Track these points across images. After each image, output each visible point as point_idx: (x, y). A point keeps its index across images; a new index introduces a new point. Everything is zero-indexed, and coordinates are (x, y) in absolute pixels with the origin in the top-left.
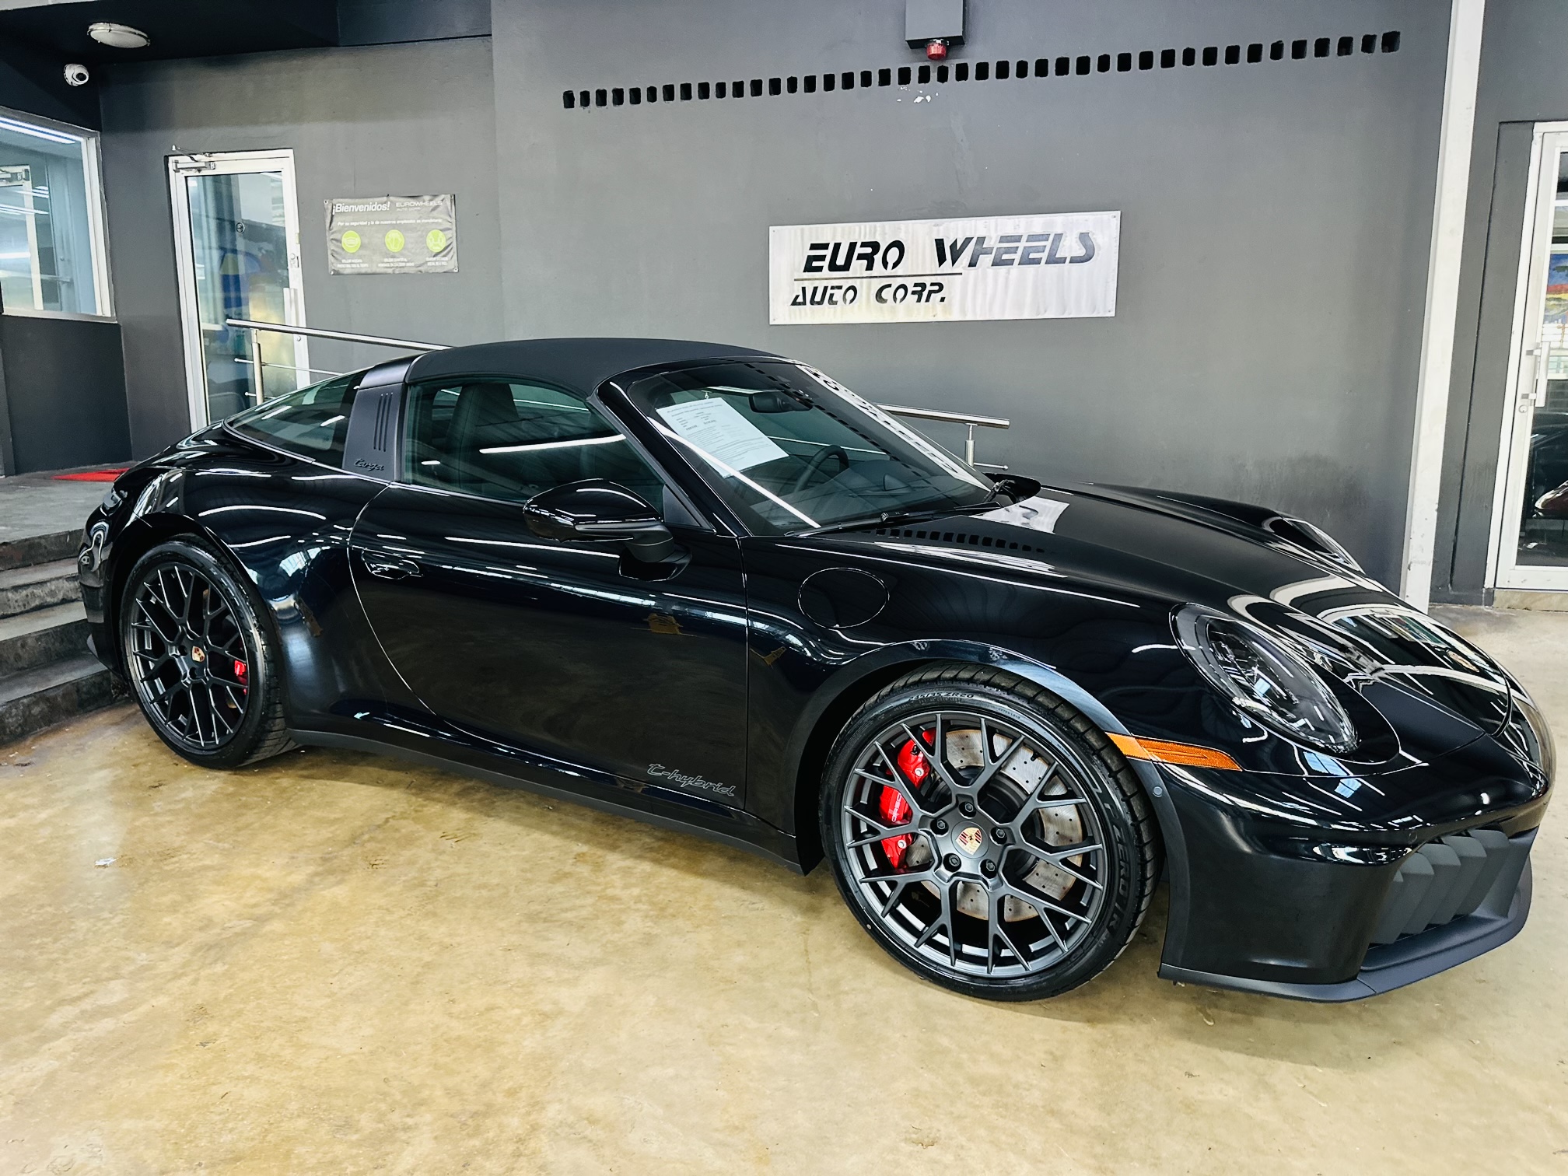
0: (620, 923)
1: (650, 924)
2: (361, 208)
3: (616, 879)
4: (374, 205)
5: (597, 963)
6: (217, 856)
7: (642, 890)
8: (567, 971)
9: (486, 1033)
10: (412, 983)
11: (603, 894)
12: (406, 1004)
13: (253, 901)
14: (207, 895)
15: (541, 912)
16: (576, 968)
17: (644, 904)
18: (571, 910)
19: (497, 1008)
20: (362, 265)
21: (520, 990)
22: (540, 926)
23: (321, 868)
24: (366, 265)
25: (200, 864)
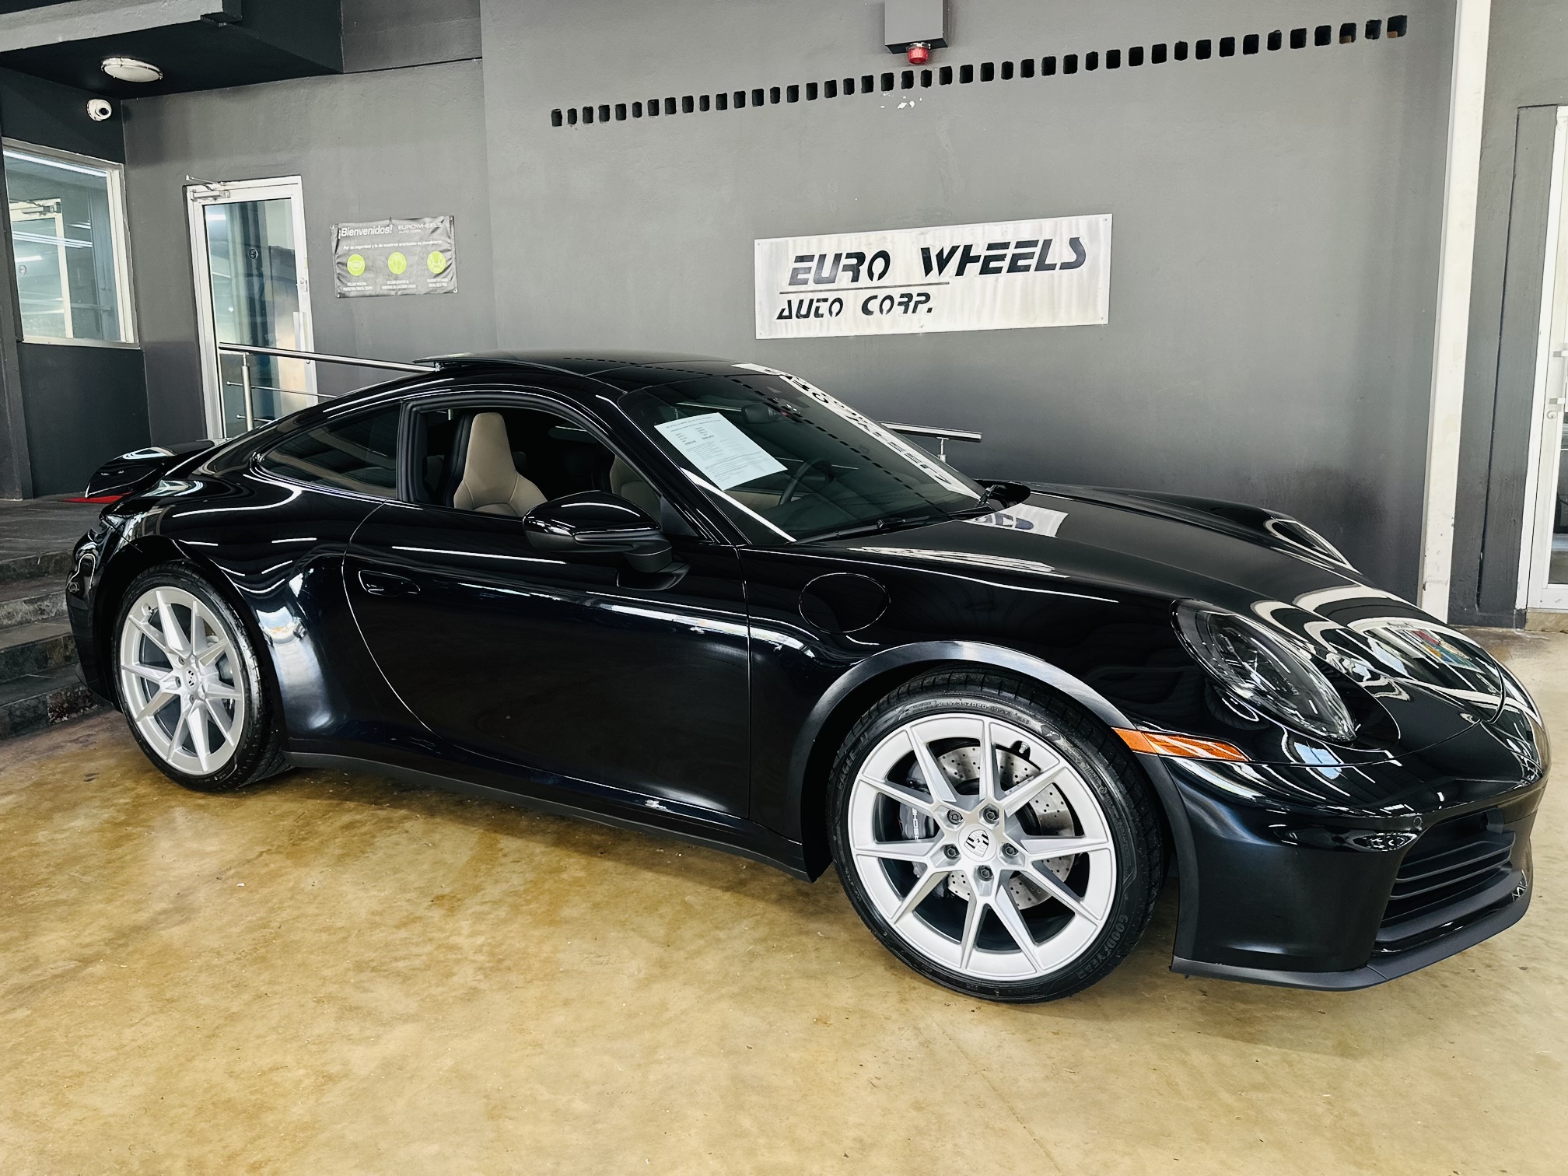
0: (450, 975)
1: (481, 977)
2: (365, 231)
3: (465, 925)
4: (378, 229)
5: (406, 1018)
6: (75, 889)
7: (486, 939)
8: (372, 1027)
9: (259, 1096)
10: (209, 1037)
11: (445, 942)
12: (189, 1060)
13: (88, 940)
14: (45, 932)
15: (372, 961)
16: (383, 1025)
17: (482, 956)
18: (405, 959)
19: (281, 1068)
20: (367, 288)
21: (314, 1048)
22: (364, 976)
23: (171, 906)
24: (371, 288)
25: (55, 899)
